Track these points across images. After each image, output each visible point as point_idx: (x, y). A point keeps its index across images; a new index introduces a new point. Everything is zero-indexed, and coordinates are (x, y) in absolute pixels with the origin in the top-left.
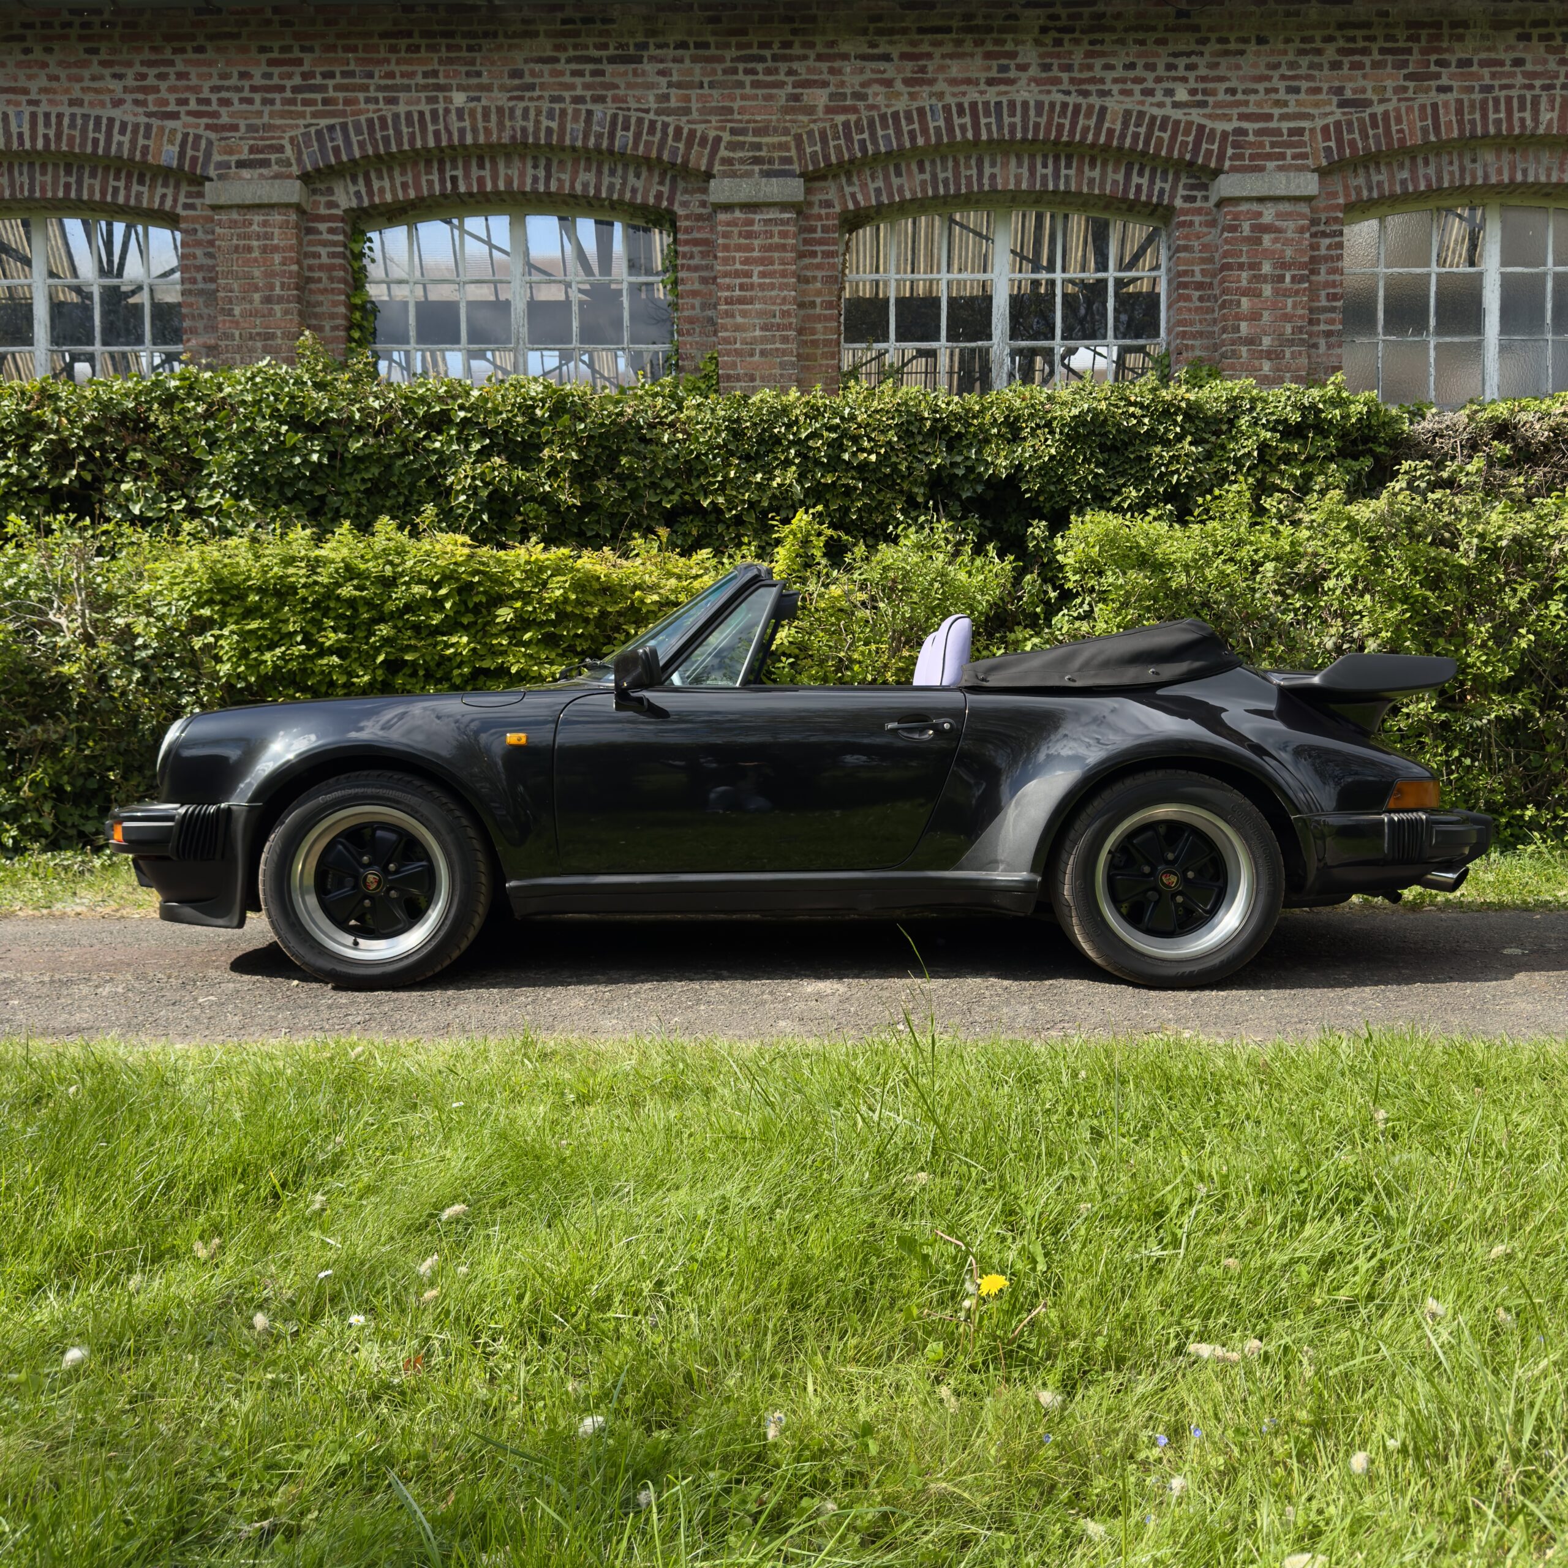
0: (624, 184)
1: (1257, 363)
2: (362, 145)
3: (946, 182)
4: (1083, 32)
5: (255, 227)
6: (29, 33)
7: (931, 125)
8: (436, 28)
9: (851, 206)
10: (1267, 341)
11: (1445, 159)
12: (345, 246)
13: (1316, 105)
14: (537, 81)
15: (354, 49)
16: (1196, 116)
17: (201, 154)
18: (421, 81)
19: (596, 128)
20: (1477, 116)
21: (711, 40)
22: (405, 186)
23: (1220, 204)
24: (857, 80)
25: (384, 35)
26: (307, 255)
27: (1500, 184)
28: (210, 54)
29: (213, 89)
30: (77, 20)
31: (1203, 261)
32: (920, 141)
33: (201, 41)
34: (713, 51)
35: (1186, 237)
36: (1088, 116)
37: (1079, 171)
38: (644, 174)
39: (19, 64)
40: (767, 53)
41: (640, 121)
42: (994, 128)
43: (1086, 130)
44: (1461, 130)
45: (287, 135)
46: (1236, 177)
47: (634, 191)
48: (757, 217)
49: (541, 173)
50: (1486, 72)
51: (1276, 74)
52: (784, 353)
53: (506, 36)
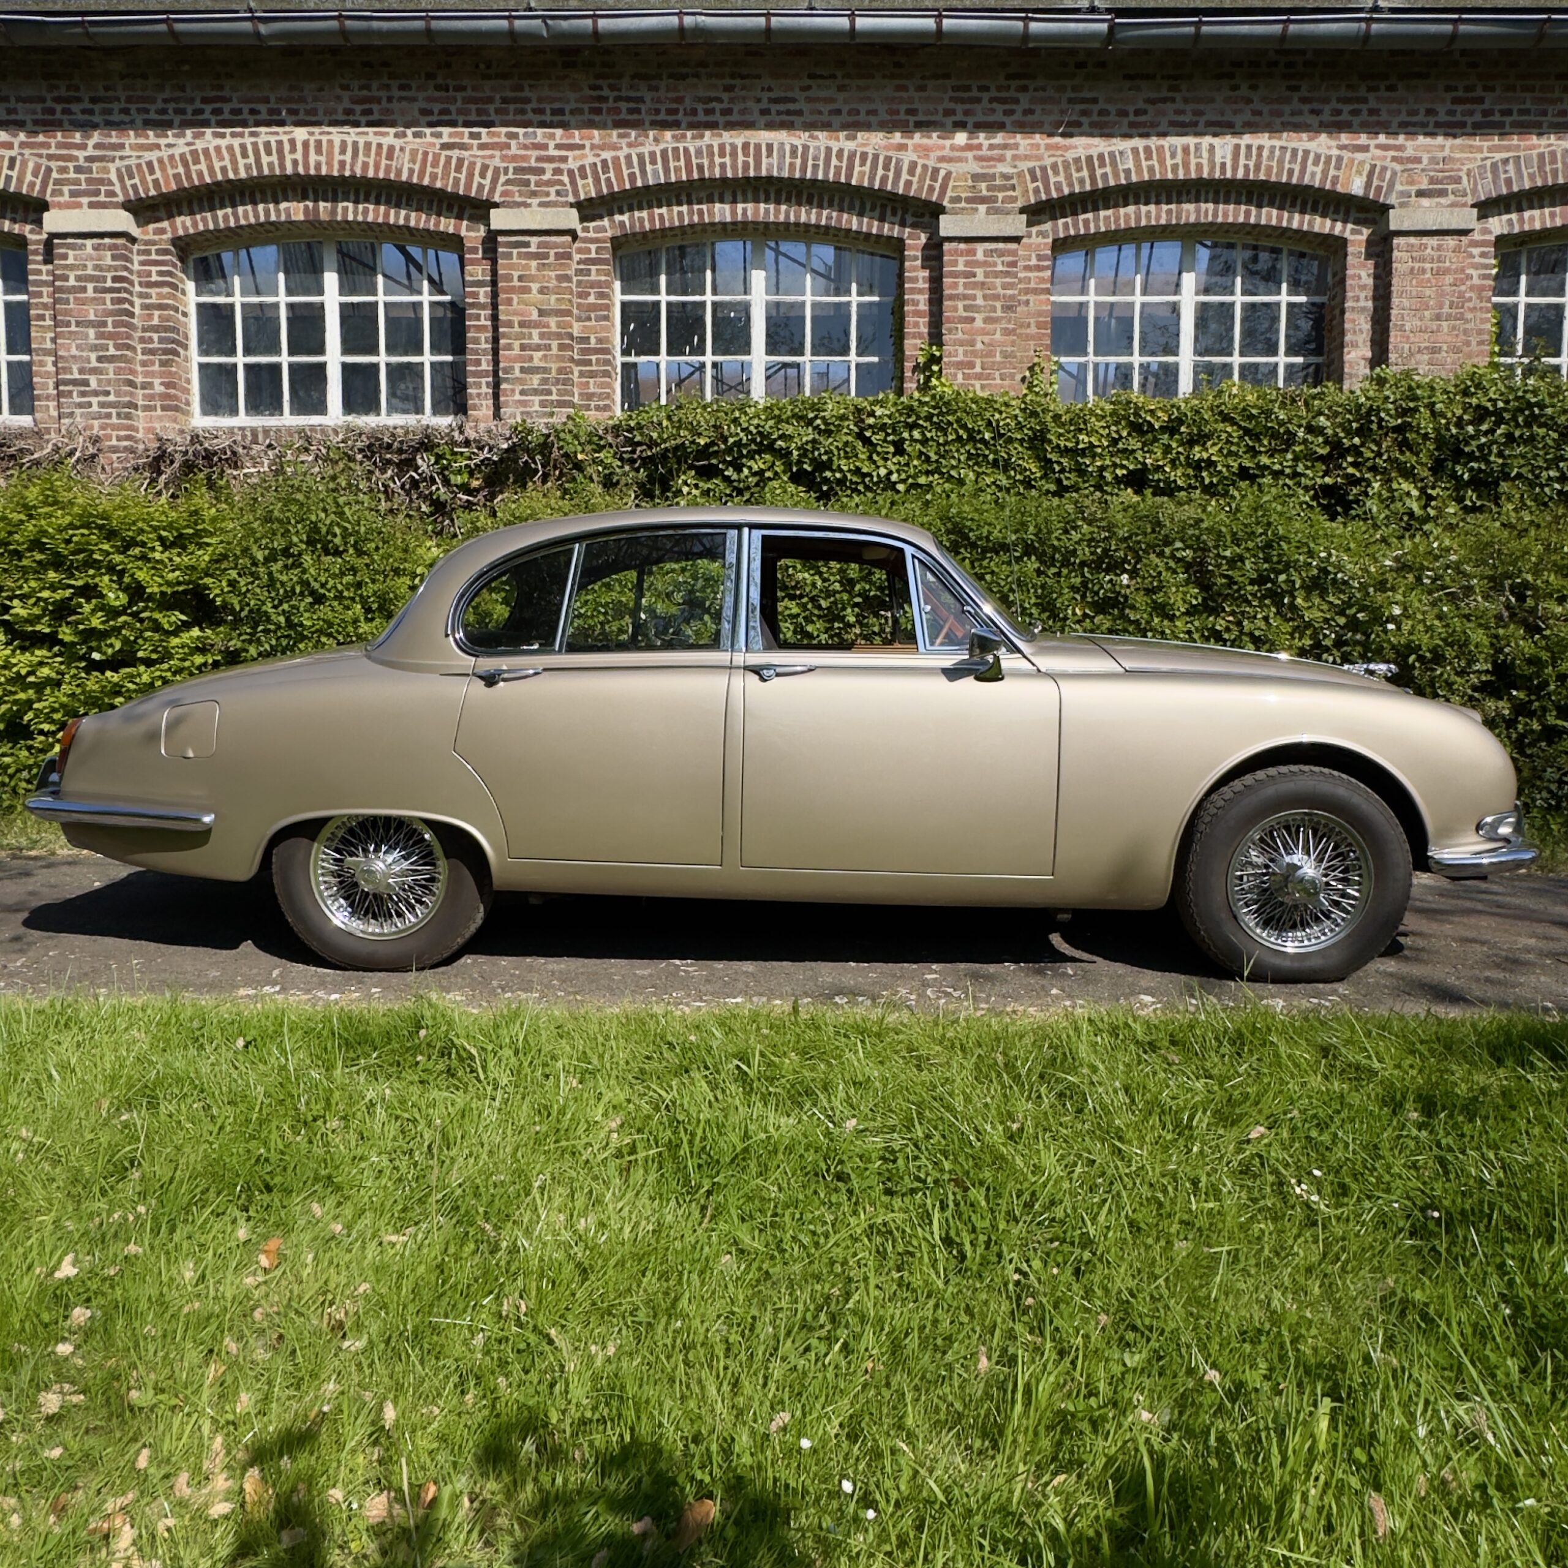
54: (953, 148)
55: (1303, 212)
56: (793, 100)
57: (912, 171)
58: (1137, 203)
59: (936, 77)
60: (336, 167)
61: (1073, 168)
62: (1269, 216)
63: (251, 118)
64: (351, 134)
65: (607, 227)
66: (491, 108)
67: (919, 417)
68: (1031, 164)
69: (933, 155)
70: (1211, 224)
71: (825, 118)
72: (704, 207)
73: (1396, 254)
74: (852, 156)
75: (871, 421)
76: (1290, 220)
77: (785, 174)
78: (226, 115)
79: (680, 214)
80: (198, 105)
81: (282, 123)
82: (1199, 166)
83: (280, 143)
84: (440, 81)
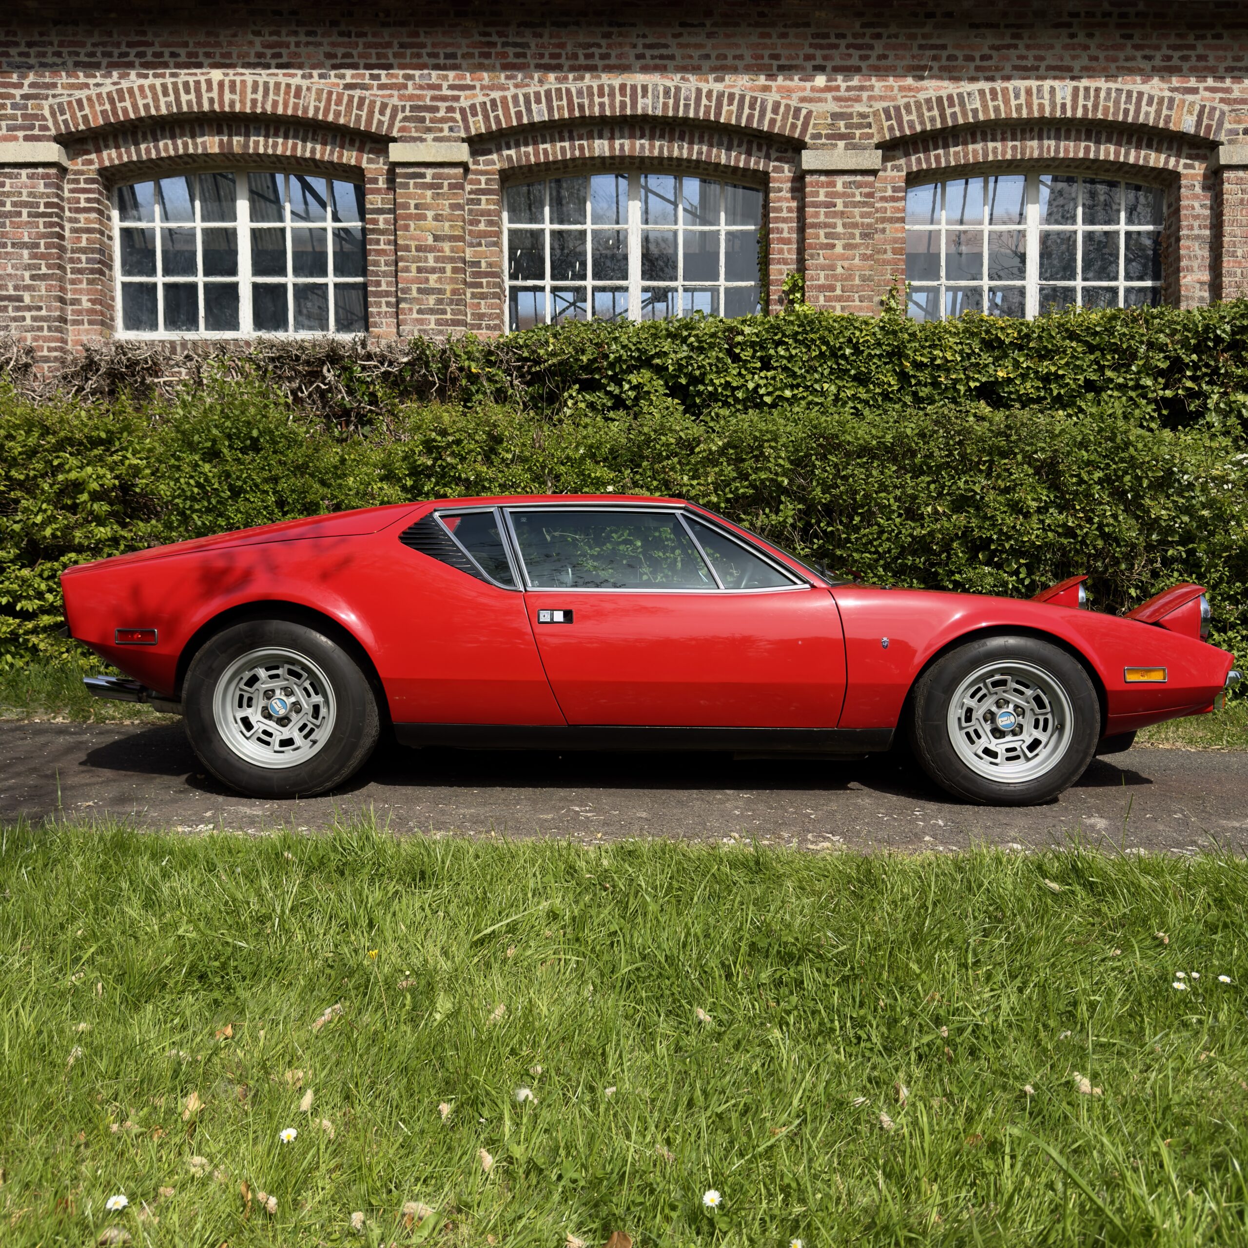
6: (1075, 21)
17: (1214, 123)
28: (1226, 41)
30: (1116, 11)
33: (1219, 30)
39: (1066, 47)
54: (813, 89)
55: (1138, 147)
56: (666, 46)
57: (775, 110)
58: (985, 140)
59: (797, 25)
60: (249, 104)
61: (924, 108)
62: (1108, 152)
63: (171, 61)
64: (263, 76)
65: (495, 162)
66: (390, 52)
67: (784, 335)
68: (885, 104)
69: (795, 96)
70: (1054, 159)
71: (695, 62)
72: (585, 143)
73: (1226, 186)
74: (720, 96)
75: (739, 338)
76: (1127, 154)
77: (659, 112)
78: (149, 58)
79: (563, 149)
80: (124, 49)
81: (199, 66)
82: (1041, 107)
83: (198, 83)
84: (343, 28)
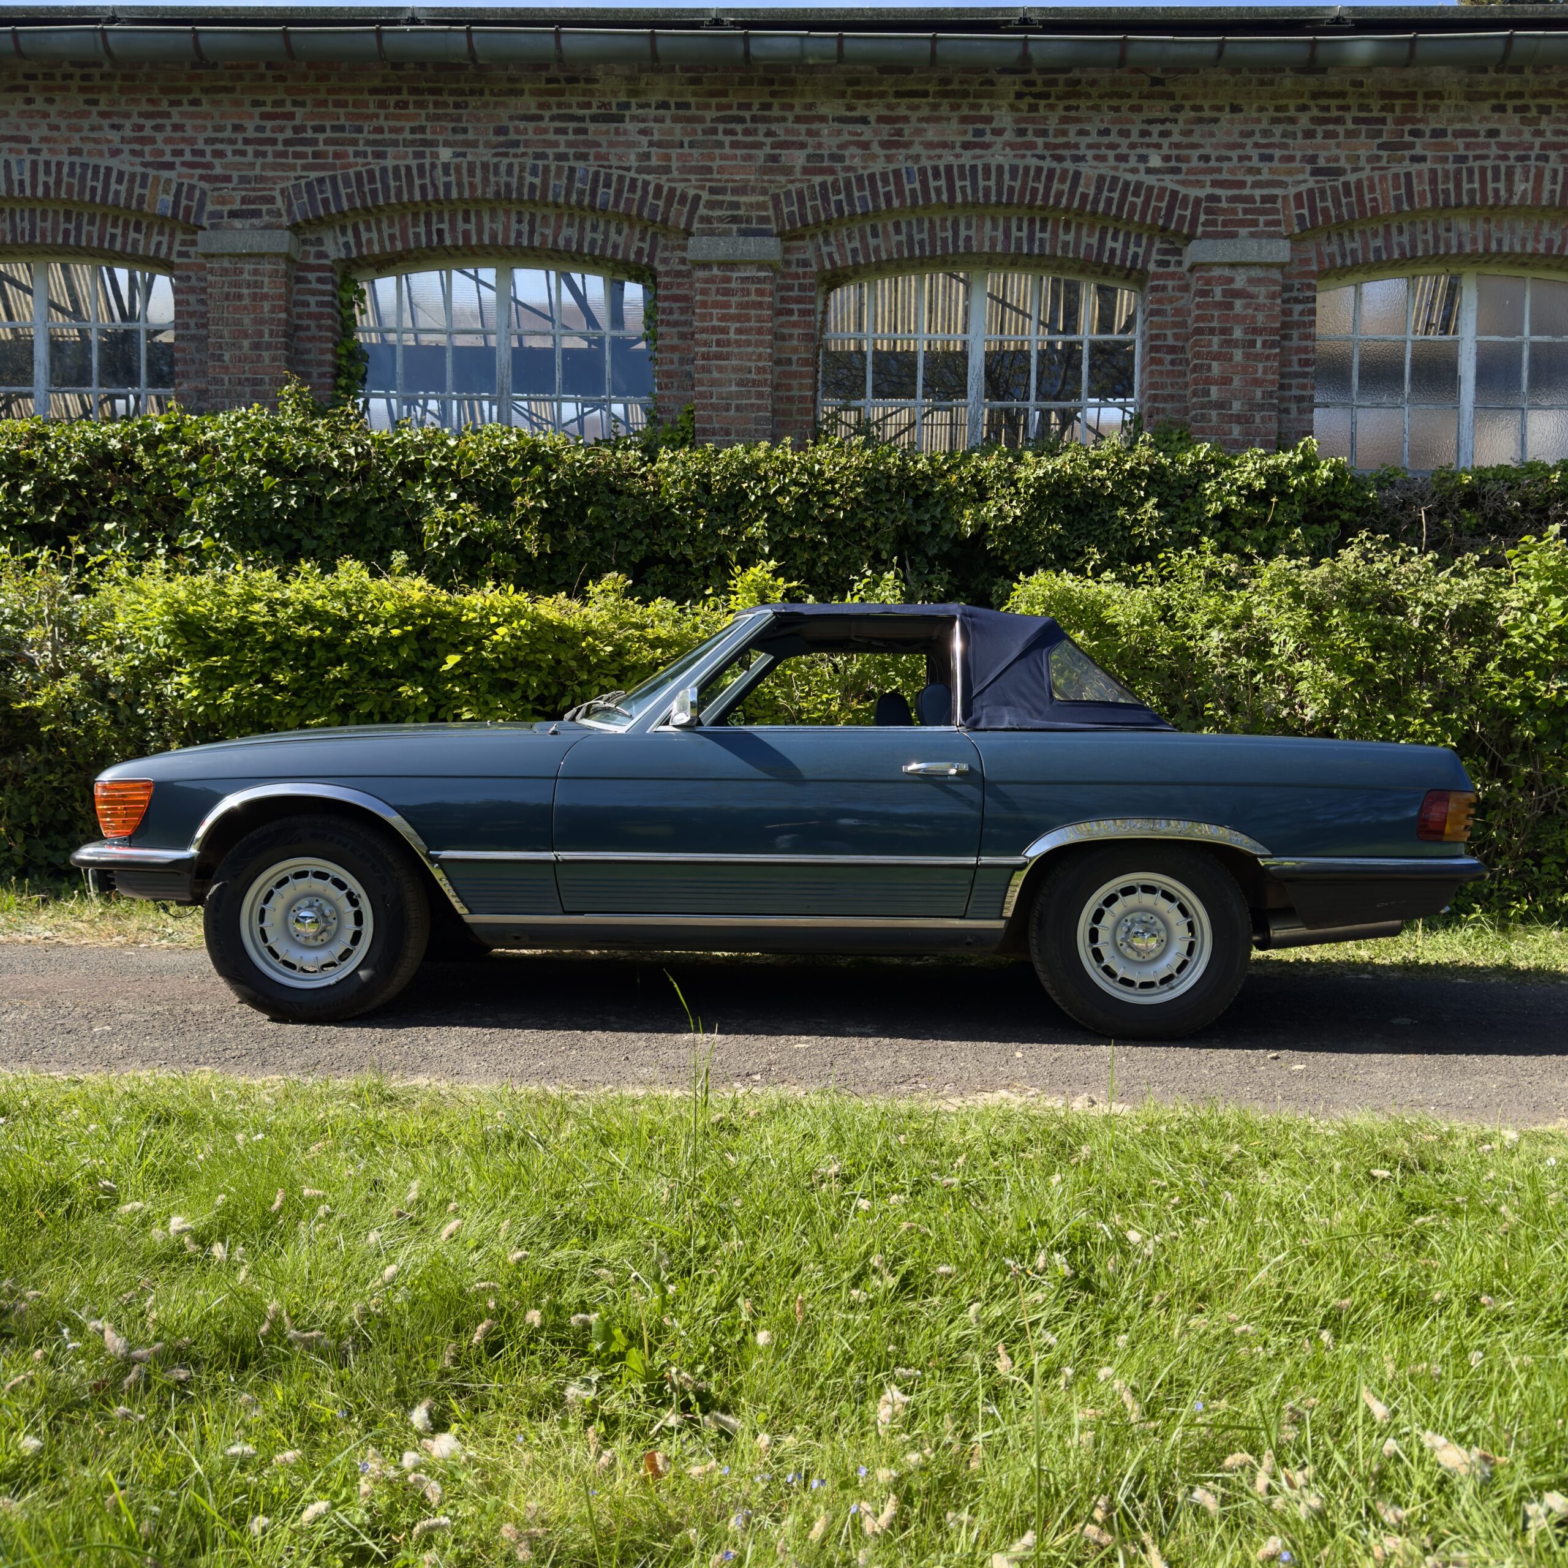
0: (605, 240)
1: (1226, 427)
2: (350, 197)
3: (921, 243)
4: (1058, 98)
5: (246, 276)
6: (31, 84)
7: (907, 187)
8: (424, 85)
9: (828, 266)
10: (1237, 406)
11: (1420, 227)
12: (334, 295)
13: (1289, 173)
14: (521, 137)
15: (344, 104)
16: (1169, 182)
17: (194, 204)
18: (410, 137)
19: (578, 185)
20: (1451, 186)
21: (692, 100)
22: (392, 237)
23: (1192, 269)
24: (835, 141)
25: (373, 91)
26: (296, 304)
27: (1474, 252)
28: (205, 107)
29: (208, 141)
30: (78, 72)
31: (1175, 325)
32: (896, 203)
33: (197, 94)
34: (693, 112)
35: (1159, 301)
36: (1062, 180)
37: (1055, 233)
38: (626, 230)
39: (22, 114)
40: (747, 115)
41: (621, 178)
42: (969, 191)
43: (1059, 194)
44: (1435, 200)
45: (278, 187)
46: (1208, 243)
47: (615, 247)
48: (735, 275)
49: (525, 228)
50: (1460, 142)
51: (1249, 142)
52: (759, 408)
53: (492, 94)
